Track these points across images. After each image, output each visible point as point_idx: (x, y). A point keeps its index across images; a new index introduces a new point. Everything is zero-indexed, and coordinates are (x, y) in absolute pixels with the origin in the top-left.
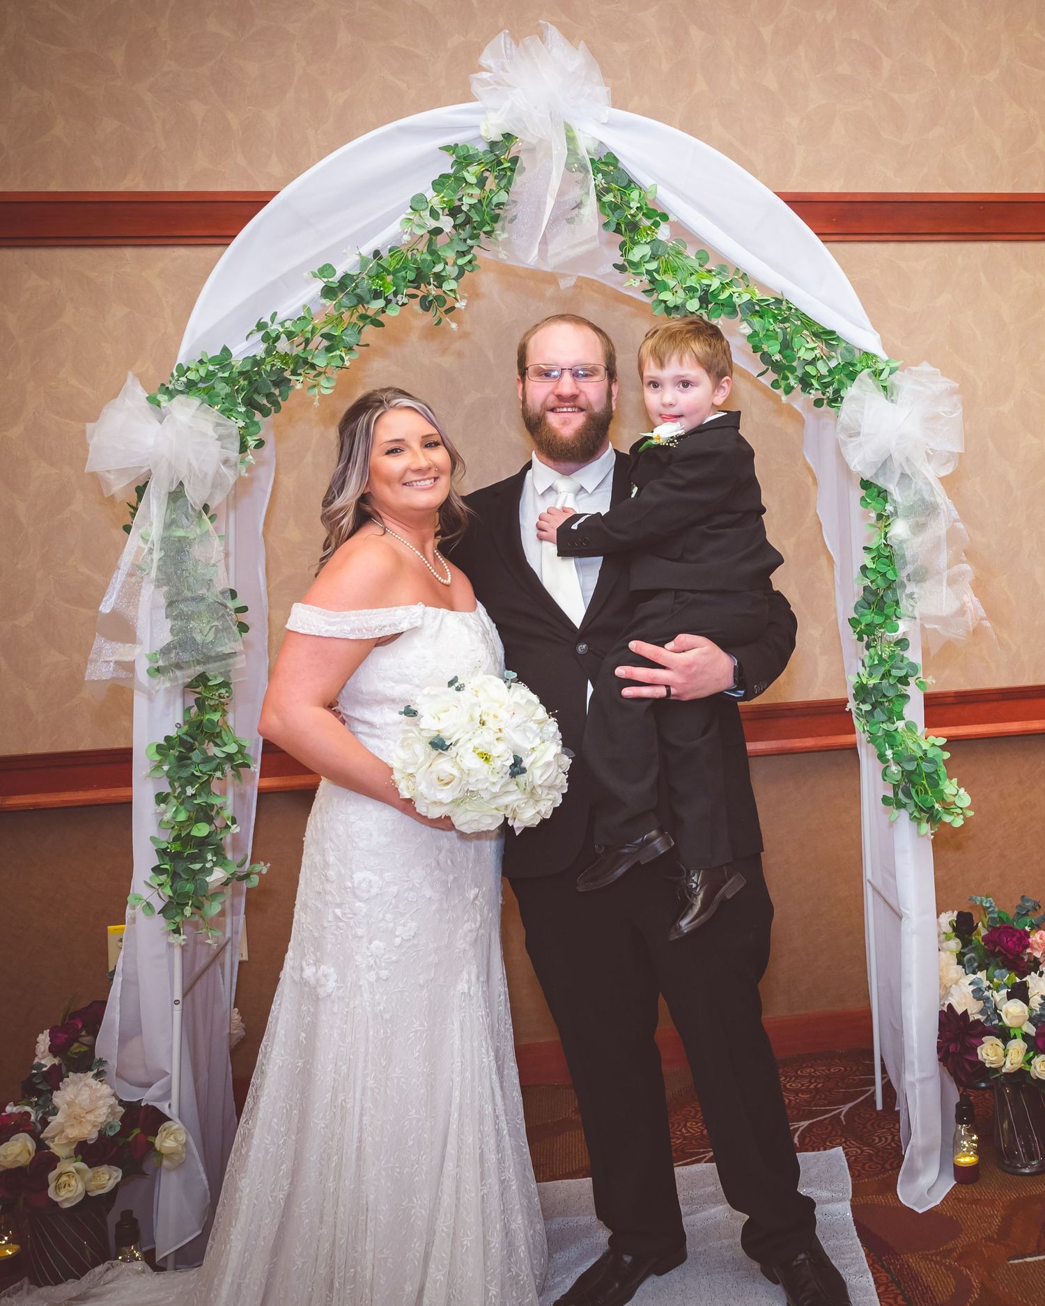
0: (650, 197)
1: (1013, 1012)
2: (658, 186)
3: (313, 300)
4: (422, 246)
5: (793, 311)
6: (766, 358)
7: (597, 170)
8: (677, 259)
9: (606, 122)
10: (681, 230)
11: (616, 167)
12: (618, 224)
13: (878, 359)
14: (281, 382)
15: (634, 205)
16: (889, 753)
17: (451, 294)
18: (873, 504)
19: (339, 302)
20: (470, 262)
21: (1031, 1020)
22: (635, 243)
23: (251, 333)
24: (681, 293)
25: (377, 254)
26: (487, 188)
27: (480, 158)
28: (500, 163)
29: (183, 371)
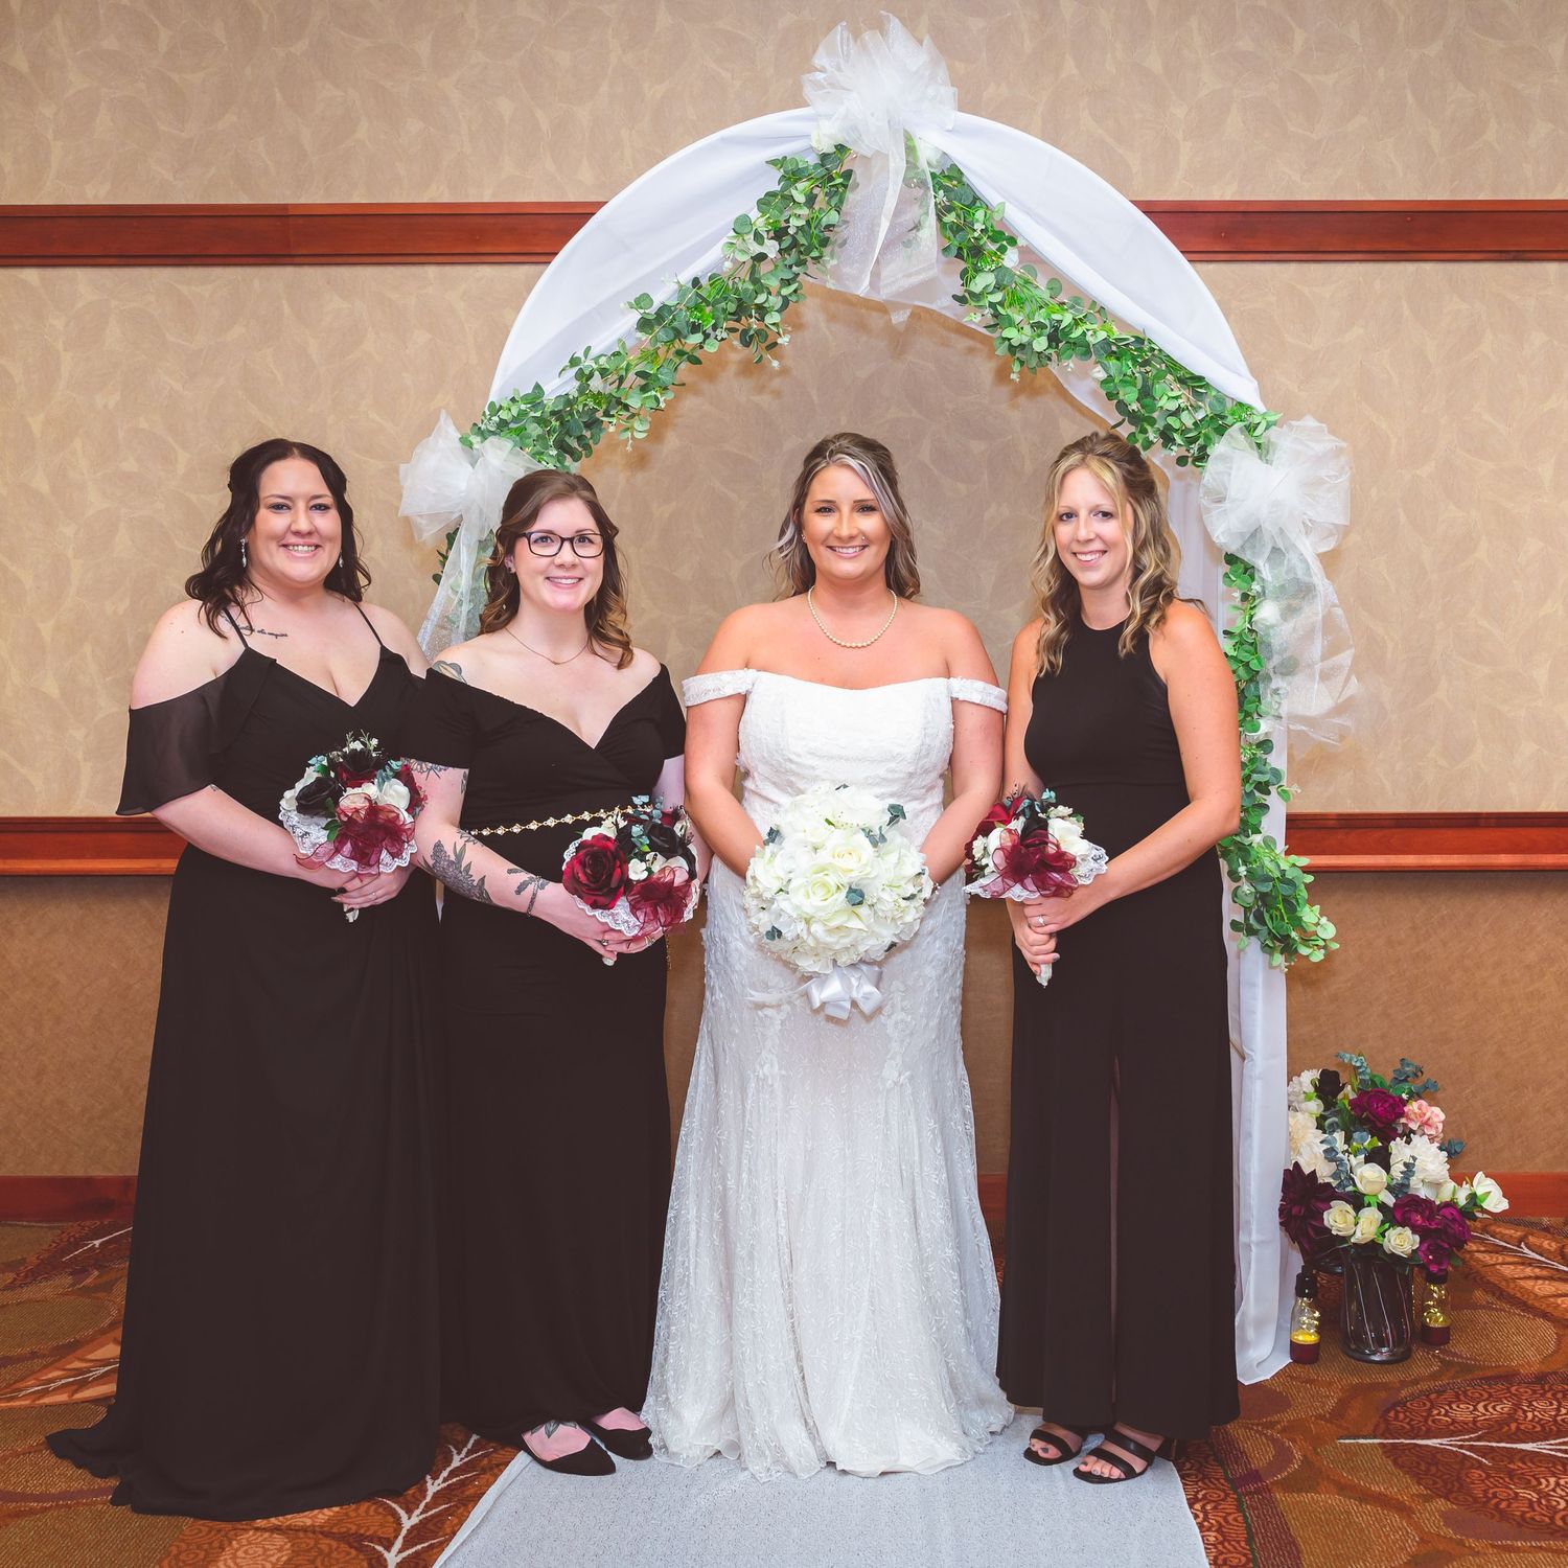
0: (997, 217)
1: (1369, 1177)
2: (1007, 204)
3: (629, 334)
4: (744, 273)
5: (1156, 352)
6: (1122, 407)
7: (938, 186)
8: (1025, 289)
9: (951, 128)
10: (1030, 256)
11: (960, 182)
12: (960, 249)
13: (1254, 411)
14: (593, 424)
15: (978, 226)
16: (1242, 870)
17: (774, 329)
18: (1238, 581)
19: (655, 336)
20: (795, 291)
21: (1389, 1188)
22: (978, 270)
23: (563, 370)
24: (1027, 329)
25: (696, 282)
26: (816, 207)
27: (810, 172)
28: (831, 179)
29: (495, 409)
